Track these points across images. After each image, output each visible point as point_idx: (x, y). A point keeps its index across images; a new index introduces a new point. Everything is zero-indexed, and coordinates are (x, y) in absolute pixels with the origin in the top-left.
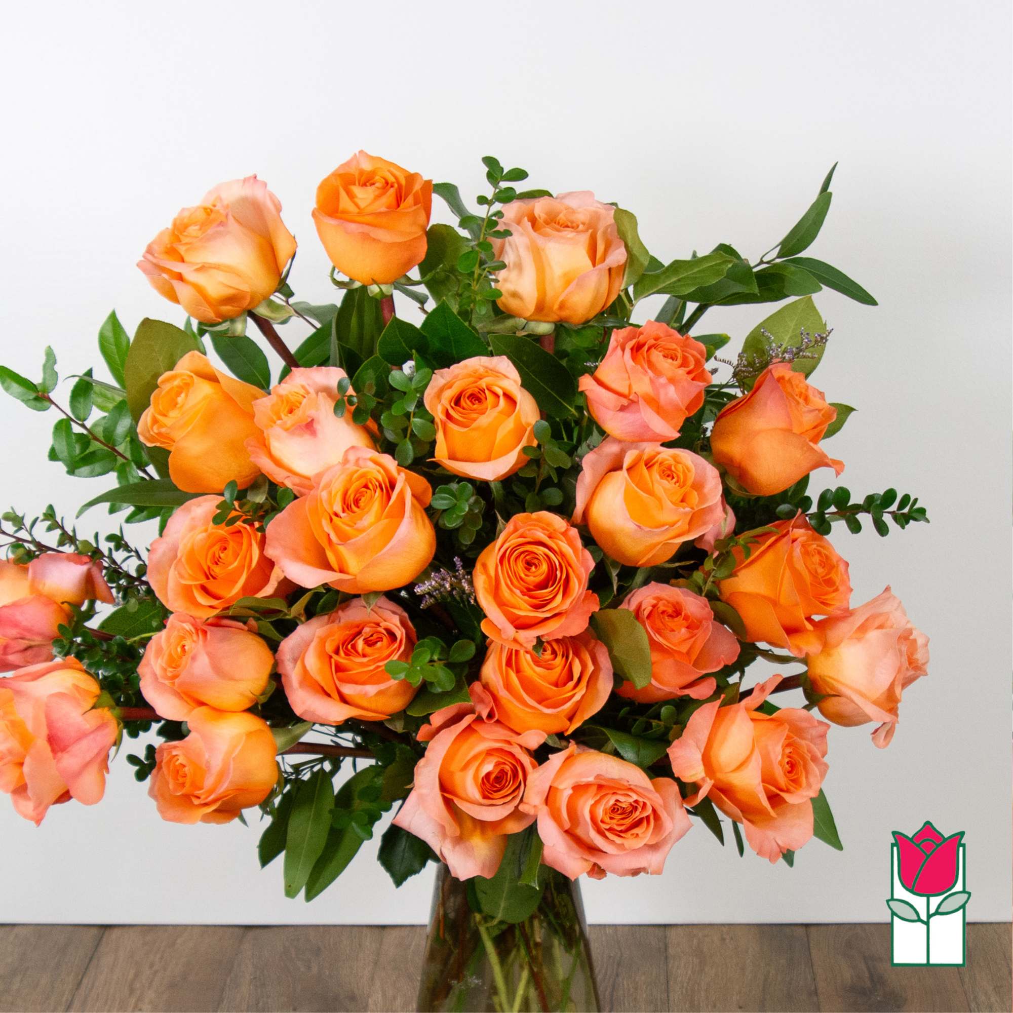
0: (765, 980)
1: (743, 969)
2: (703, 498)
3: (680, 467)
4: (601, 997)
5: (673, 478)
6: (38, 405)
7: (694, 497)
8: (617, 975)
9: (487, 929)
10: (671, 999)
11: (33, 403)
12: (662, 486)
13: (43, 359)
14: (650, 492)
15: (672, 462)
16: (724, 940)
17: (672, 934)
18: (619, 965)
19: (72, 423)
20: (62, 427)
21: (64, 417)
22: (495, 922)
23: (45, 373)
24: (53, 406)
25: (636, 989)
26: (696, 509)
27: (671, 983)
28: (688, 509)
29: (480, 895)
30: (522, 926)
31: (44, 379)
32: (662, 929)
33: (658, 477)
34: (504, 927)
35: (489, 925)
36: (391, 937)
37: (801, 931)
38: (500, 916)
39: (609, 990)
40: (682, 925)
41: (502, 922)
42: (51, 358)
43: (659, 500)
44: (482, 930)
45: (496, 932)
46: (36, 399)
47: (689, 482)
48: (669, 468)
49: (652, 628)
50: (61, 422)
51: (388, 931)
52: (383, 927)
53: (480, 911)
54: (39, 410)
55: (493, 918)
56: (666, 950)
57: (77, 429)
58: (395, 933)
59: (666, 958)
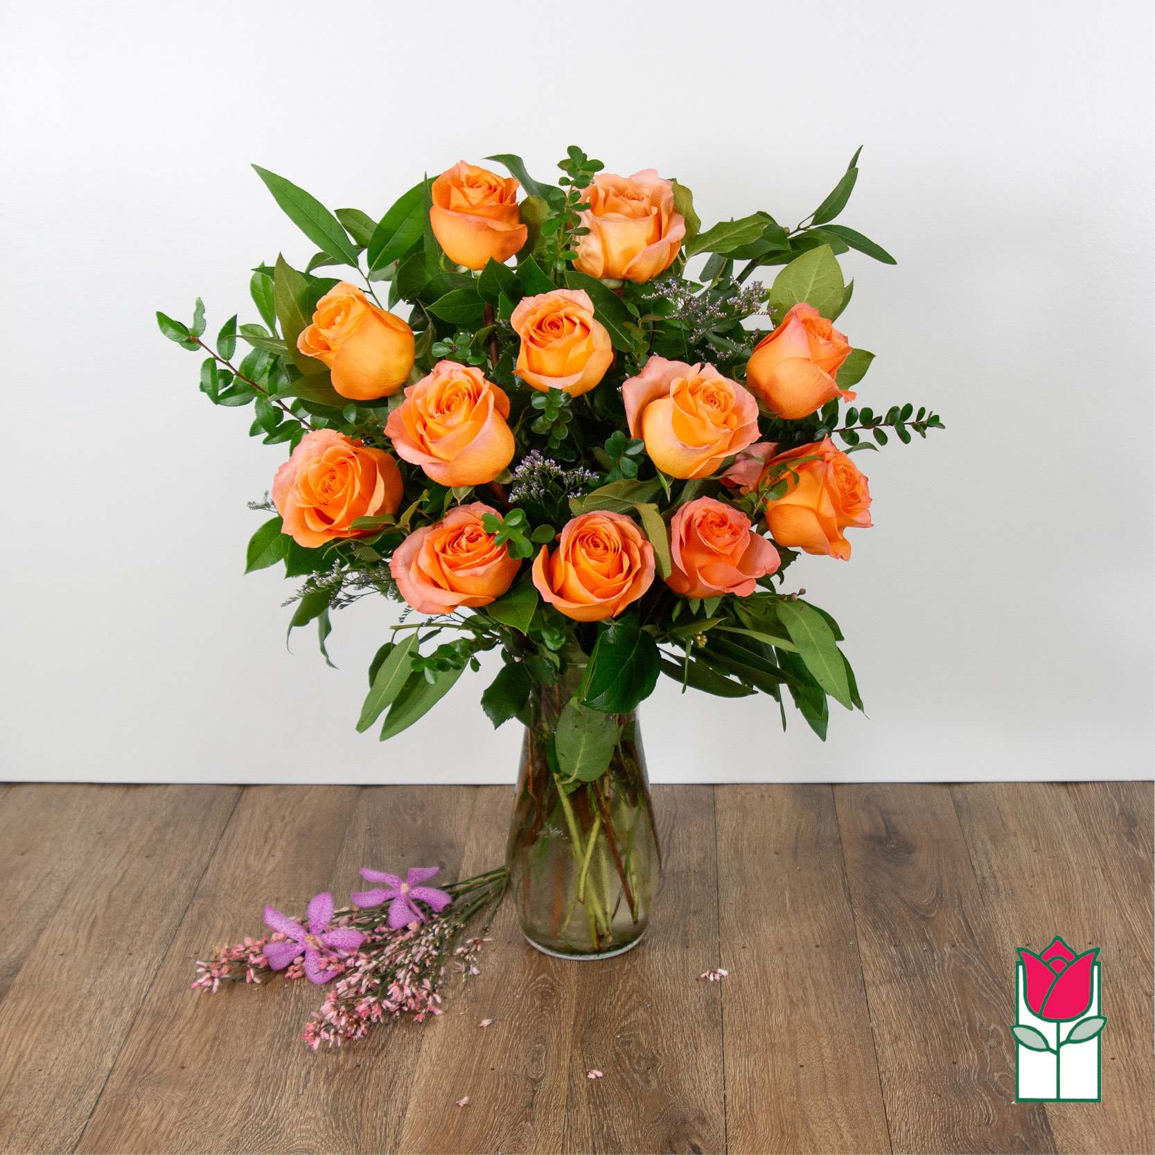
0: (798, 830)
1: (779, 821)
2: (741, 419)
3: (722, 394)
4: (660, 844)
5: (715, 403)
6: (191, 346)
7: (734, 420)
8: (673, 827)
9: (563, 786)
10: (719, 846)
11: (186, 344)
12: (705, 410)
13: (194, 308)
14: (695, 415)
15: (714, 389)
16: (762, 796)
17: (720, 792)
18: (675, 818)
19: (217, 361)
20: (210, 364)
21: (212, 356)
22: (571, 780)
23: (195, 320)
24: (202, 347)
25: (689, 838)
26: (735, 429)
27: (719, 833)
28: (727, 430)
29: (560, 758)
30: (593, 784)
31: (195, 325)
32: (711, 788)
33: (702, 403)
34: (578, 785)
35: (564, 783)
36: (484, 795)
37: (829, 788)
38: (574, 776)
39: (667, 839)
40: (727, 784)
41: (577, 780)
42: (200, 308)
43: (703, 421)
44: (559, 786)
45: (572, 789)
46: (189, 341)
47: (731, 407)
48: (712, 395)
49: (702, 534)
50: (208, 360)
51: (480, 789)
52: (477, 786)
53: (558, 771)
54: (191, 350)
55: (569, 776)
56: (714, 804)
57: (220, 366)
58: (487, 791)
59: (715, 812)
